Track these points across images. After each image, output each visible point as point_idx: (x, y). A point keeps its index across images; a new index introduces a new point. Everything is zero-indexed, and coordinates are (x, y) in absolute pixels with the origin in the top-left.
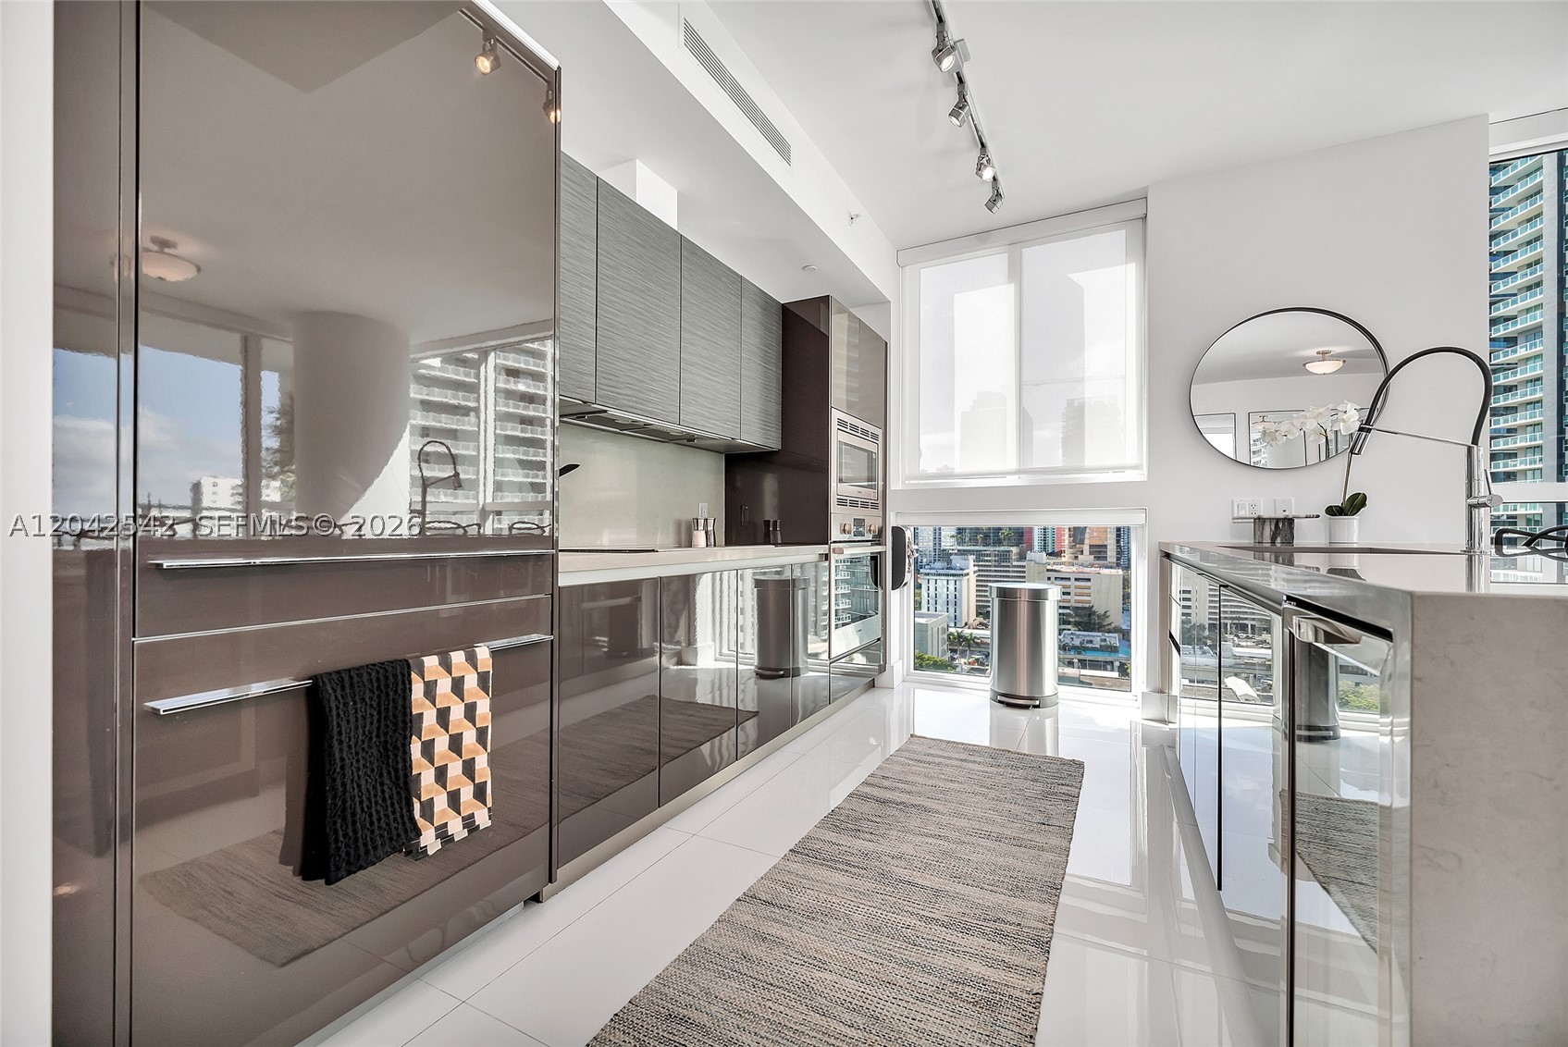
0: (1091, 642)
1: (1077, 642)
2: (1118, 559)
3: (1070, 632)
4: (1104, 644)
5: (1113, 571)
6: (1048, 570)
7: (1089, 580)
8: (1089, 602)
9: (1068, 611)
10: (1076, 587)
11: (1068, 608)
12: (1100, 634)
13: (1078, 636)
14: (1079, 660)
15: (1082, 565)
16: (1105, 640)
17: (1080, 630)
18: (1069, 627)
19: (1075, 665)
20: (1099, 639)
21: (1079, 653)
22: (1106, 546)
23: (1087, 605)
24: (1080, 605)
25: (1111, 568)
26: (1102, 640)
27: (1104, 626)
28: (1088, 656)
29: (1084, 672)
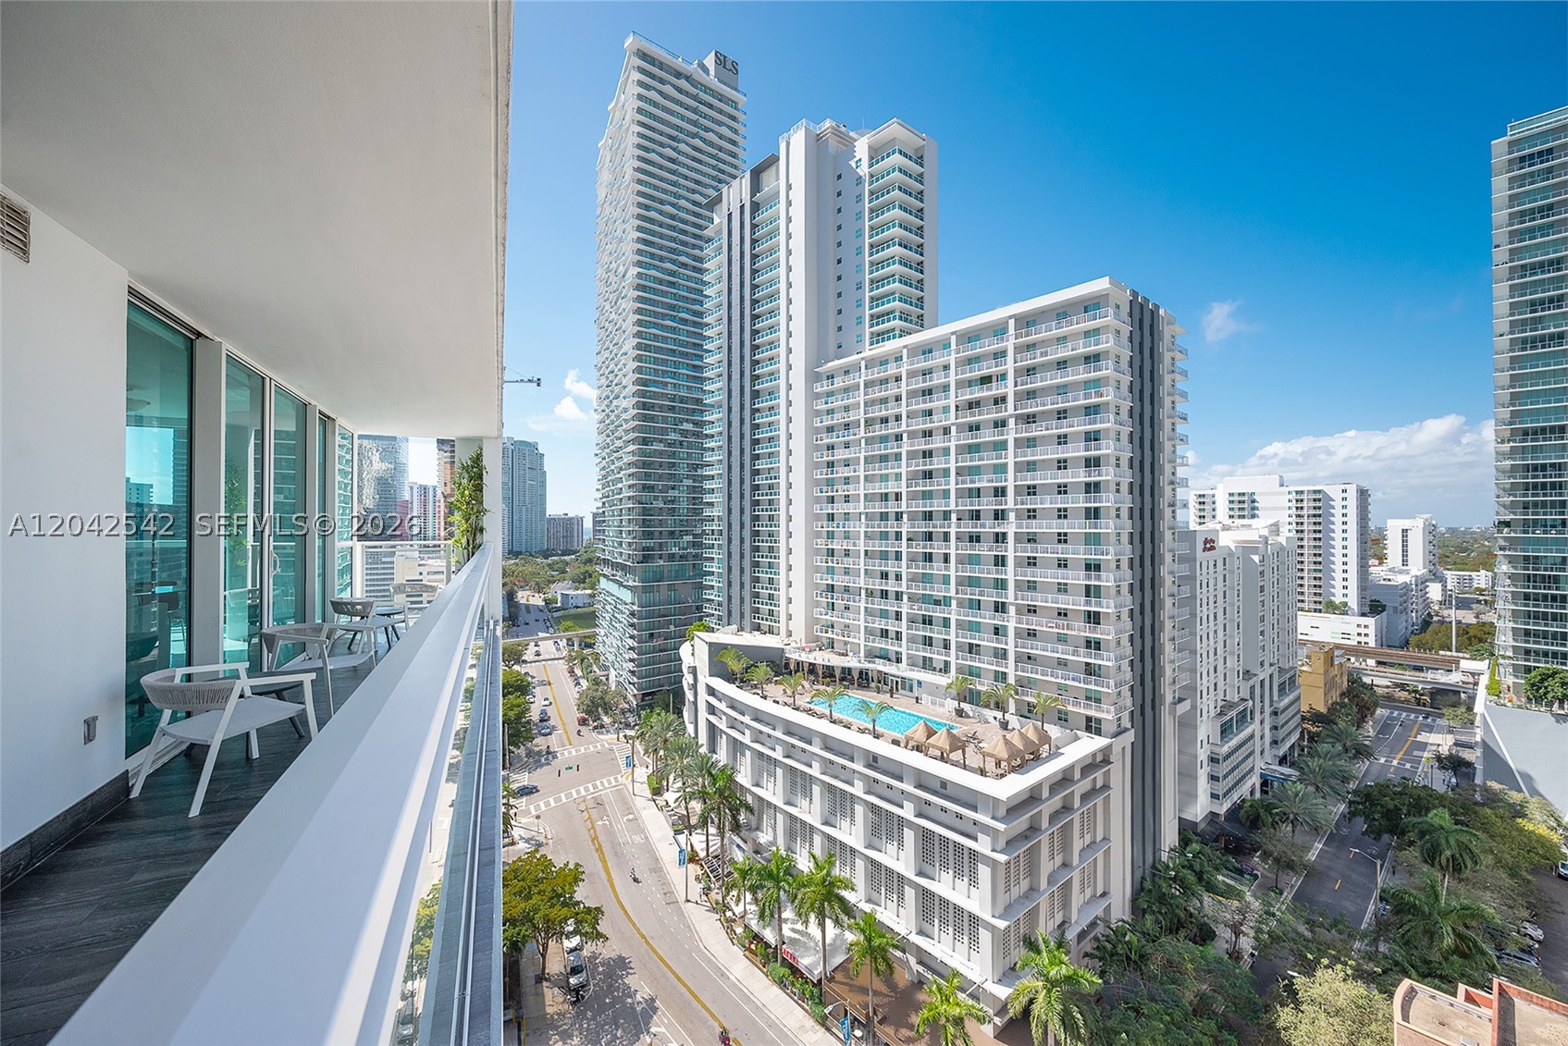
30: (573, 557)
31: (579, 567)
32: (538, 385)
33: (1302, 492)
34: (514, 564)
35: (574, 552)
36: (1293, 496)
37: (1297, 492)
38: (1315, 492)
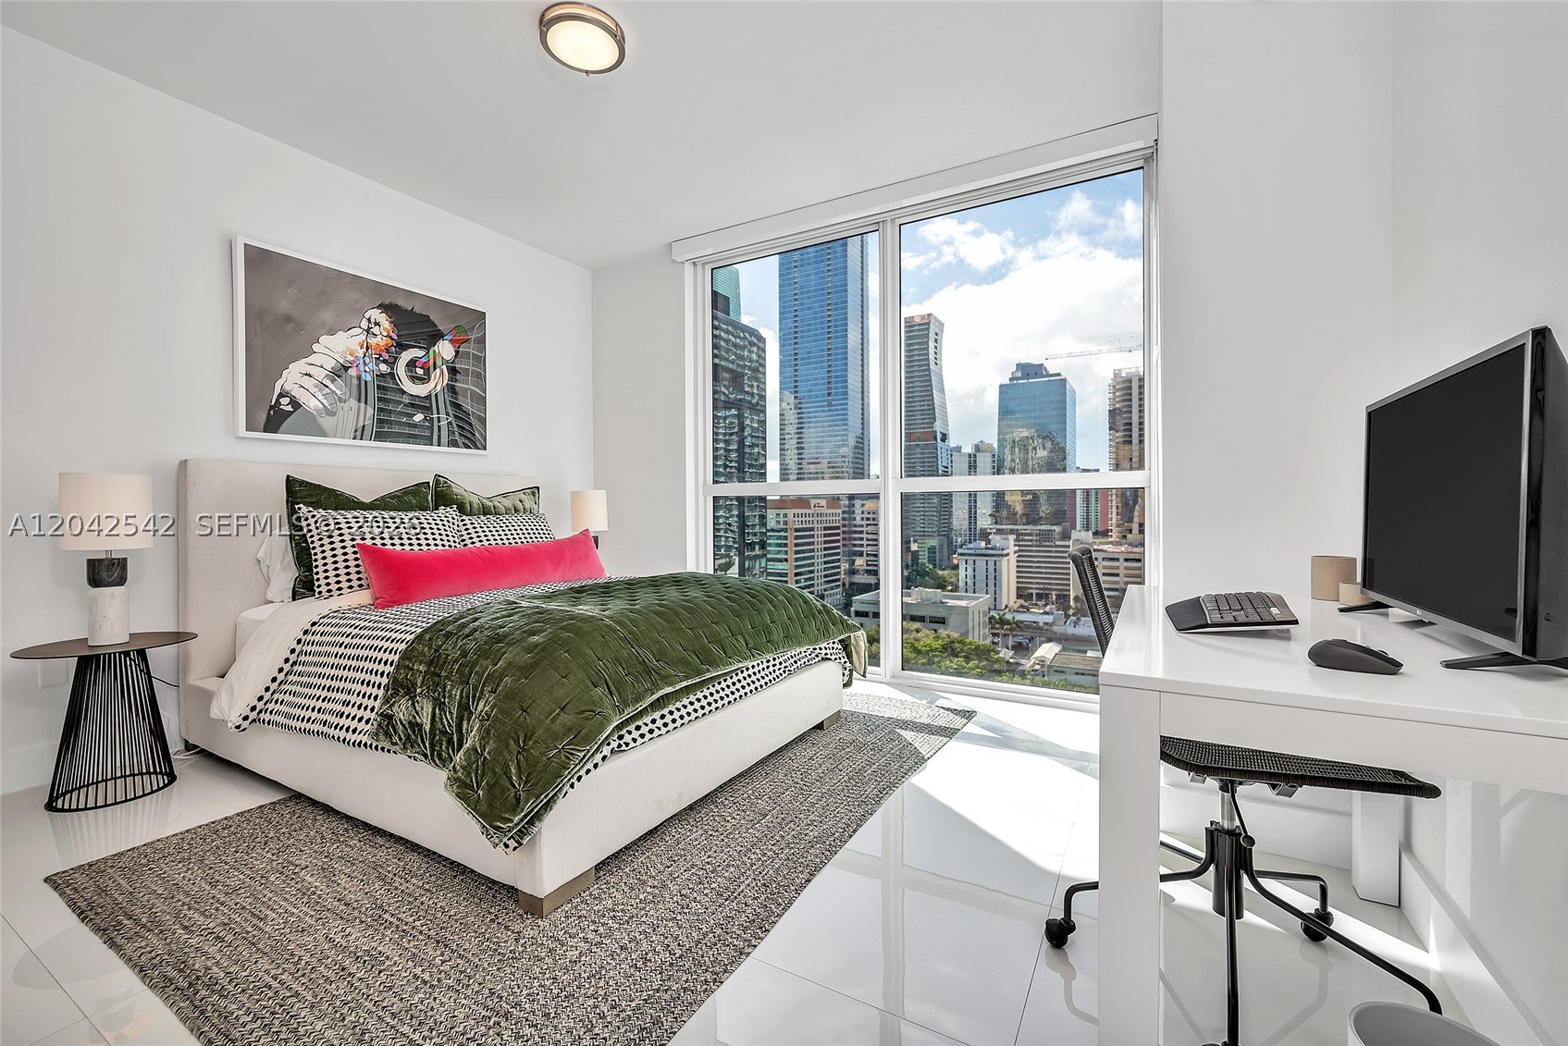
15: (1131, 544)
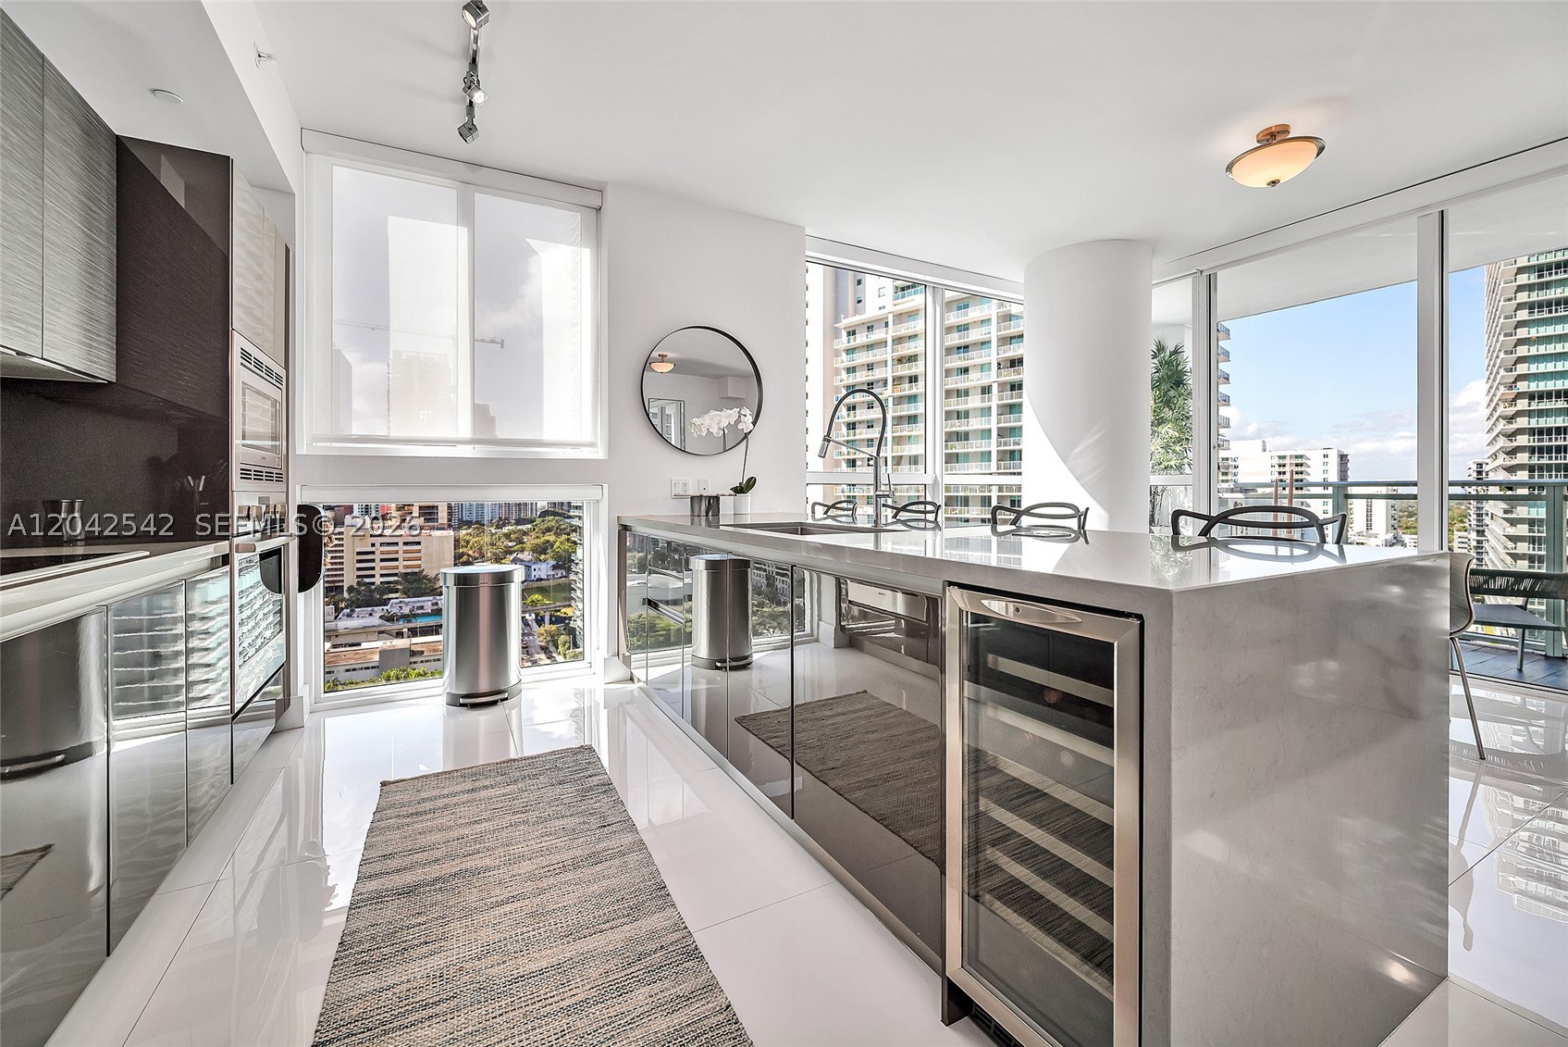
0: (422, 607)
1: (406, 610)
2: (450, 520)
3: (398, 601)
4: (435, 607)
5: (444, 533)
6: (371, 536)
7: (419, 543)
8: (419, 566)
9: (396, 578)
10: (405, 552)
11: (396, 575)
12: (431, 598)
13: (407, 604)
14: (409, 629)
16: (437, 604)
17: (409, 597)
18: (397, 595)
19: (405, 635)
20: (430, 603)
21: (409, 622)
22: (437, 507)
23: (417, 570)
24: (409, 570)
25: (443, 529)
26: (433, 604)
27: (436, 589)
28: (420, 623)
29: (415, 640)
30: (529, 526)
31: (538, 537)
32: (502, 347)
33: (1284, 457)
34: (467, 535)
35: (531, 521)
36: (1276, 461)
37: (1280, 457)
38: (1297, 457)
